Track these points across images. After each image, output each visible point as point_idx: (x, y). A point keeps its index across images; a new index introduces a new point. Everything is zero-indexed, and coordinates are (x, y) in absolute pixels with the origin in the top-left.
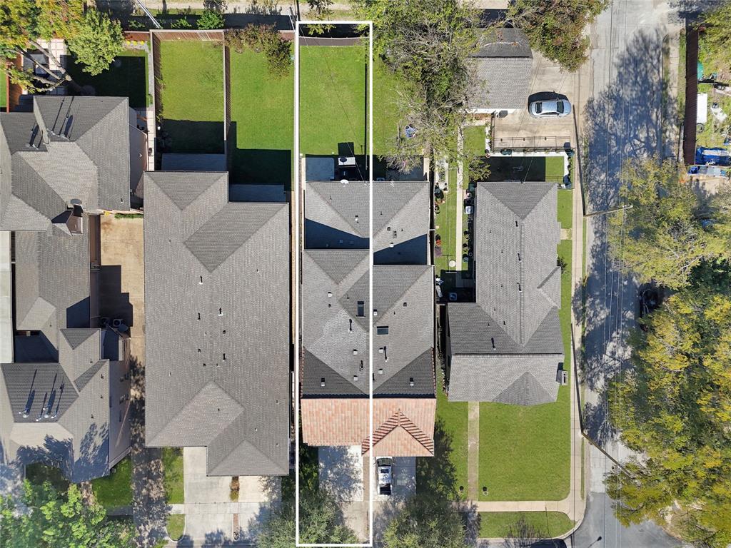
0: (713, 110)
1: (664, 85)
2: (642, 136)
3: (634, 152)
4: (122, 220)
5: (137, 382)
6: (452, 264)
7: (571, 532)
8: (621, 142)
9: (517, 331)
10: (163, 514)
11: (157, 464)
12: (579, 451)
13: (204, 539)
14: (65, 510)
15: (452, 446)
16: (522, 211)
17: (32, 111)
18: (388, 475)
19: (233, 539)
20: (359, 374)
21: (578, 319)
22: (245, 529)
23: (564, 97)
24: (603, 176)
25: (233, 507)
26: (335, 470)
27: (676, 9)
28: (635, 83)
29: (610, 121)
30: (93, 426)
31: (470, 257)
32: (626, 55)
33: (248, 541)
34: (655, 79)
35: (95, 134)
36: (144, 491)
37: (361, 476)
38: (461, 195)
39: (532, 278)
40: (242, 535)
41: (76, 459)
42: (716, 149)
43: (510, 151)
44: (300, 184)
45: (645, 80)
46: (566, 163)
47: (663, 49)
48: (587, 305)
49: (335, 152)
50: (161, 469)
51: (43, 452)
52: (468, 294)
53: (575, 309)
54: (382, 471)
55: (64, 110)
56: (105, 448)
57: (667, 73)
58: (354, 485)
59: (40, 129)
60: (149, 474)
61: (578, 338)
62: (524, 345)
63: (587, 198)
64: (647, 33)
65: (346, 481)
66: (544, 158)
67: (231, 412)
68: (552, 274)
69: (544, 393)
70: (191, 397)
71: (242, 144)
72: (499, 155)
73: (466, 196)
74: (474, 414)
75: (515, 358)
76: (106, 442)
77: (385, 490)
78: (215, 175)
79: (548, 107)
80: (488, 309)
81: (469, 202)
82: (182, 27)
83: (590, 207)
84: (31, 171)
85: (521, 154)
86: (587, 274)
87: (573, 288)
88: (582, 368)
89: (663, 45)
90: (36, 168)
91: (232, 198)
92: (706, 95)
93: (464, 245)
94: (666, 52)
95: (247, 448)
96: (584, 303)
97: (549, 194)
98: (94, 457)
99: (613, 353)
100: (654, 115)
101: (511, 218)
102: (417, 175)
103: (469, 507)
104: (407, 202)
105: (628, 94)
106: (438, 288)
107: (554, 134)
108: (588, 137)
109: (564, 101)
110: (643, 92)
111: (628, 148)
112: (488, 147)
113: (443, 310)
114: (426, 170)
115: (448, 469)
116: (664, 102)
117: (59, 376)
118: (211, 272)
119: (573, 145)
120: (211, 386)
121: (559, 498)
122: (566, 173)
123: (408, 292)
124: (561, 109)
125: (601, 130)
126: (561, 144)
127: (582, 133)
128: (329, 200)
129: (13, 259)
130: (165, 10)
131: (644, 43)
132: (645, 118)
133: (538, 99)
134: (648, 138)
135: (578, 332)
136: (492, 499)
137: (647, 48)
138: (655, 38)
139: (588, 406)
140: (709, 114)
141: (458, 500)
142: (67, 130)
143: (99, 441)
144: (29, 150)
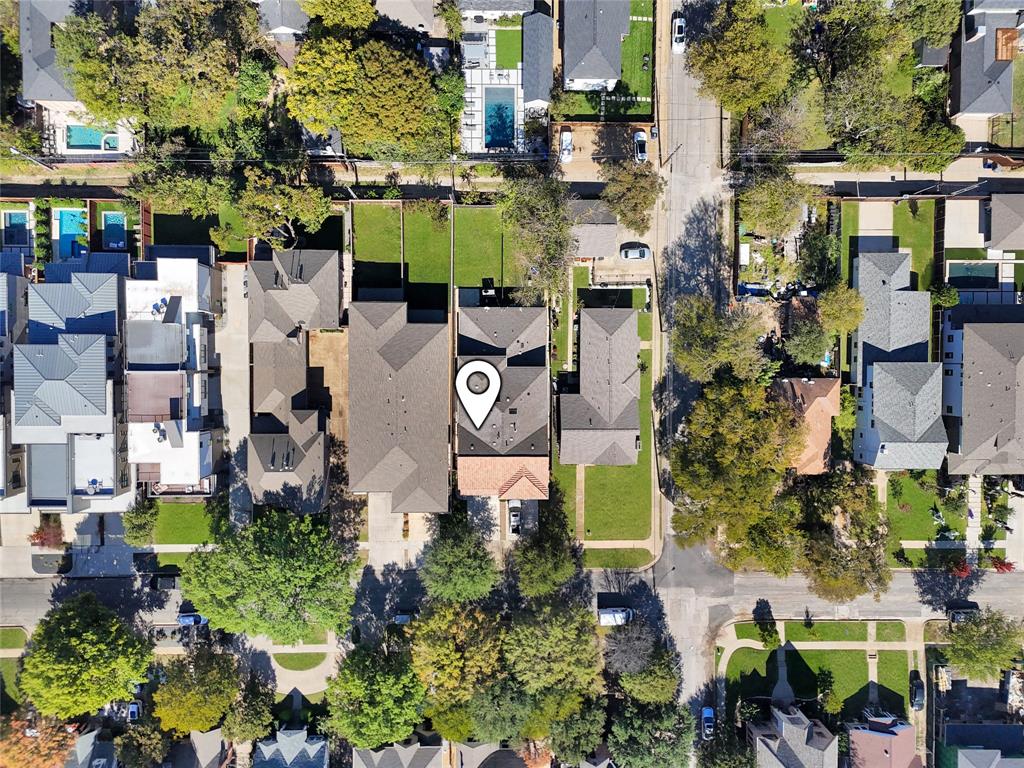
0: (754, 255)
1: (719, 237)
2: (704, 273)
3: (697, 285)
4: (325, 334)
5: (335, 452)
6: (565, 367)
7: (652, 563)
8: (688, 278)
9: (607, 414)
10: (353, 550)
11: (349, 512)
12: (657, 504)
13: (382, 568)
14: (303, 527)
15: (565, 500)
16: (611, 330)
17: (271, 259)
18: (518, 518)
19: (404, 569)
20: (497, 441)
21: (656, 407)
22: (413, 561)
23: (646, 246)
24: (675, 303)
25: (405, 544)
26: (479, 517)
27: (728, 182)
28: (698, 235)
29: (680, 263)
30: (314, 477)
31: (577, 362)
32: (692, 216)
33: (415, 570)
34: (712, 232)
35: (319, 279)
36: (339, 532)
37: (498, 522)
38: (572, 317)
39: (618, 376)
40: (411, 565)
41: (304, 498)
42: (755, 283)
43: (606, 285)
44: (454, 308)
45: (705, 233)
46: (648, 294)
47: (719, 211)
48: (664, 396)
49: (480, 285)
50: (352, 516)
51: (279, 495)
52: (574, 388)
53: (654, 400)
54: (514, 516)
55: (296, 260)
56: (320, 493)
57: (721, 228)
58: (493, 529)
59: (280, 273)
60: (343, 520)
61: (657, 421)
62: (611, 424)
63: (663, 319)
64: (706, 199)
65: (487, 525)
66: (631, 290)
67: (410, 467)
68: (633, 373)
69: (628, 458)
70: (383, 455)
71: (412, 279)
72: (599, 287)
73: (575, 317)
74: (581, 475)
75: (605, 432)
76: (322, 489)
77: (515, 530)
78: (398, 304)
79: (634, 254)
80: (588, 398)
81: (577, 322)
82: (372, 198)
83: (665, 326)
84: (275, 303)
85: (615, 287)
86: (663, 374)
87: (653, 384)
88: (660, 443)
89: (719, 208)
90: (278, 301)
91: (410, 320)
92: (748, 245)
93: (574, 353)
94: (721, 213)
95: (420, 492)
96: (661, 395)
97: (632, 317)
98: (315, 498)
99: (683, 432)
100: (712, 260)
101: (603, 334)
102: (540, 304)
103: (578, 545)
104: (531, 323)
105: (693, 243)
106: (555, 384)
107: (638, 272)
108: (664, 275)
109: (646, 249)
110: (704, 242)
111: (693, 283)
112: (591, 283)
113: (558, 399)
114: (546, 298)
115: (562, 517)
116: (719, 249)
117: (290, 442)
118: (397, 371)
119: (653, 281)
120: (397, 448)
121: (643, 538)
122: (648, 300)
123: (531, 386)
124: (642, 255)
125: (672, 269)
126: (644, 280)
127: (659, 272)
128: (476, 321)
129: (251, 361)
130: (357, 182)
131: (705, 207)
132: (705, 261)
133: (627, 247)
134: (707, 275)
135: (657, 416)
136: (594, 539)
137: (706, 210)
138: (712, 203)
139: (664, 471)
140: (751, 258)
141: (569, 539)
142: (301, 275)
143: (317, 488)
144: (274, 289)
